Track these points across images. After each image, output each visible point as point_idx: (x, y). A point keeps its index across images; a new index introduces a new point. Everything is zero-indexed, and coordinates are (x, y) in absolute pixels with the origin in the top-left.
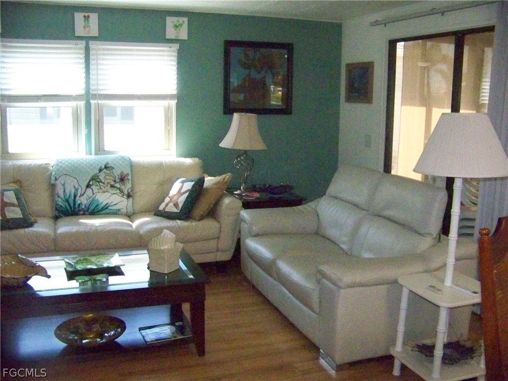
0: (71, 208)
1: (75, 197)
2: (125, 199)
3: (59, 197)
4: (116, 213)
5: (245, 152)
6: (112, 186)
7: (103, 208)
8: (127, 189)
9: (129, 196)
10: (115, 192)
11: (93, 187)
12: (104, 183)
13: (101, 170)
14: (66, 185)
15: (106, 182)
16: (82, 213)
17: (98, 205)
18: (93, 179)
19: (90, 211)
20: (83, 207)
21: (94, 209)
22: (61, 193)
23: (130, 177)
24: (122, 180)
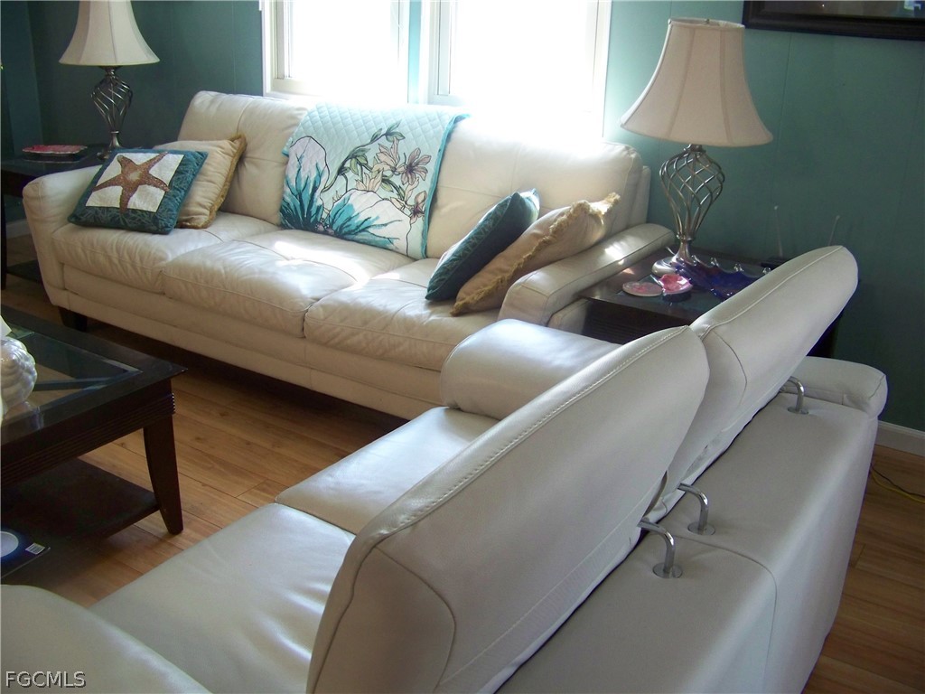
0: (303, 214)
1: (315, 189)
2: (405, 218)
3: (288, 184)
4: (384, 245)
6: (385, 181)
7: (358, 227)
8: (416, 193)
9: (416, 212)
10: (388, 195)
11: (350, 174)
12: (370, 169)
13: (375, 138)
14: (304, 160)
15: (376, 168)
16: (321, 228)
17: (350, 219)
18: (353, 156)
19: (335, 227)
20: (324, 216)
21: (341, 227)
22: (292, 174)
23: (431, 167)
24: (411, 169)
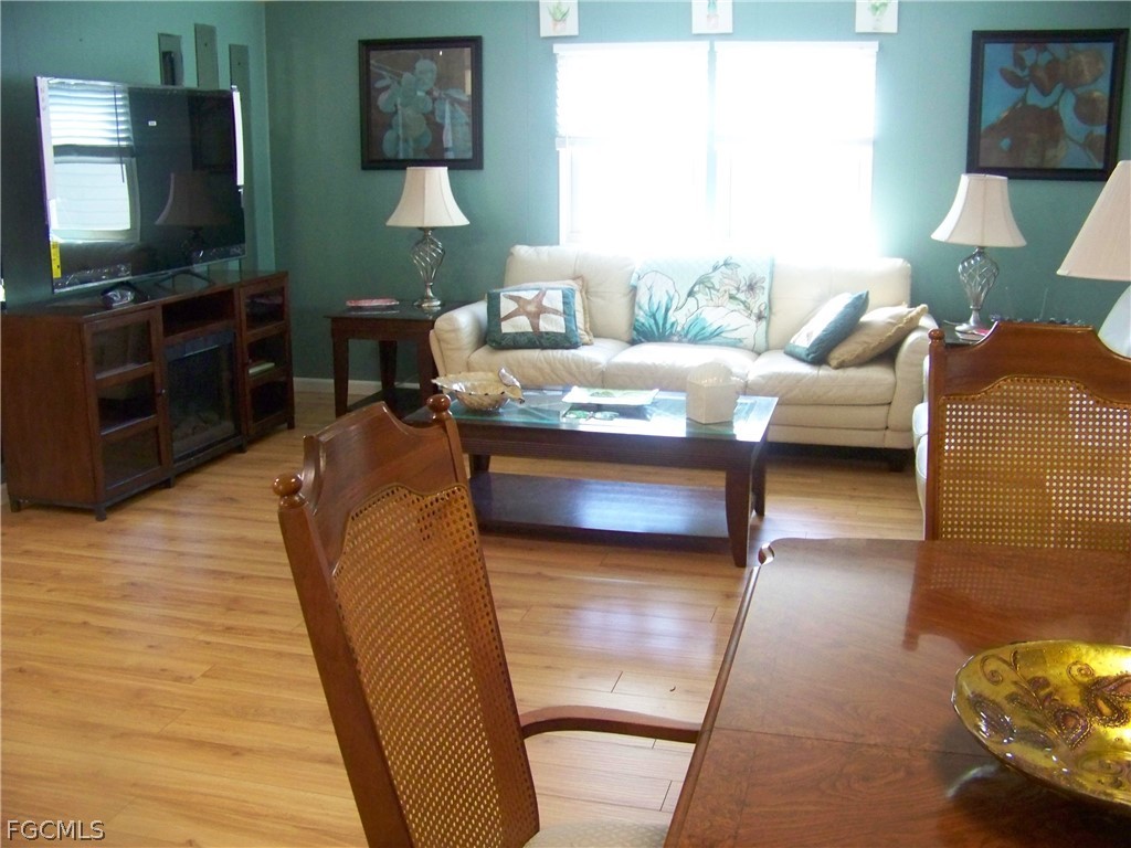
0: (658, 329)
1: (667, 310)
2: (752, 322)
3: (640, 308)
4: (736, 344)
5: (982, 251)
6: (732, 297)
7: (712, 334)
8: (758, 303)
9: (760, 317)
10: (737, 307)
11: (699, 296)
12: (718, 291)
13: (715, 268)
14: (654, 289)
15: (722, 289)
16: (676, 338)
17: (704, 328)
18: (700, 282)
19: (689, 336)
20: (679, 329)
21: (696, 336)
22: (645, 302)
23: (766, 285)
24: (751, 287)
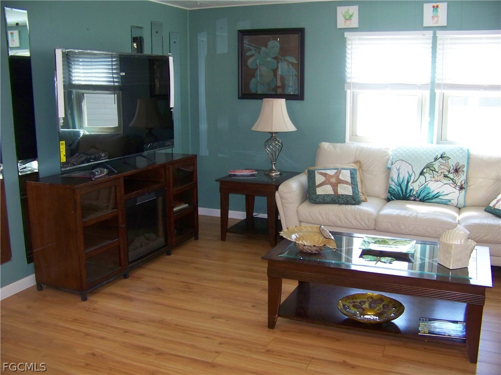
0: (403, 192)
1: (408, 182)
2: (457, 191)
3: (393, 180)
4: (446, 203)
6: (445, 176)
7: (433, 196)
8: (460, 180)
9: (461, 188)
10: (448, 182)
11: (426, 175)
12: (437, 172)
13: (436, 159)
14: (401, 170)
15: (440, 171)
16: (412, 198)
17: (429, 193)
18: (427, 167)
19: (420, 198)
20: (414, 193)
21: (424, 197)
22: (395, 177)
23: (465, 169)
24: (457, 171)
